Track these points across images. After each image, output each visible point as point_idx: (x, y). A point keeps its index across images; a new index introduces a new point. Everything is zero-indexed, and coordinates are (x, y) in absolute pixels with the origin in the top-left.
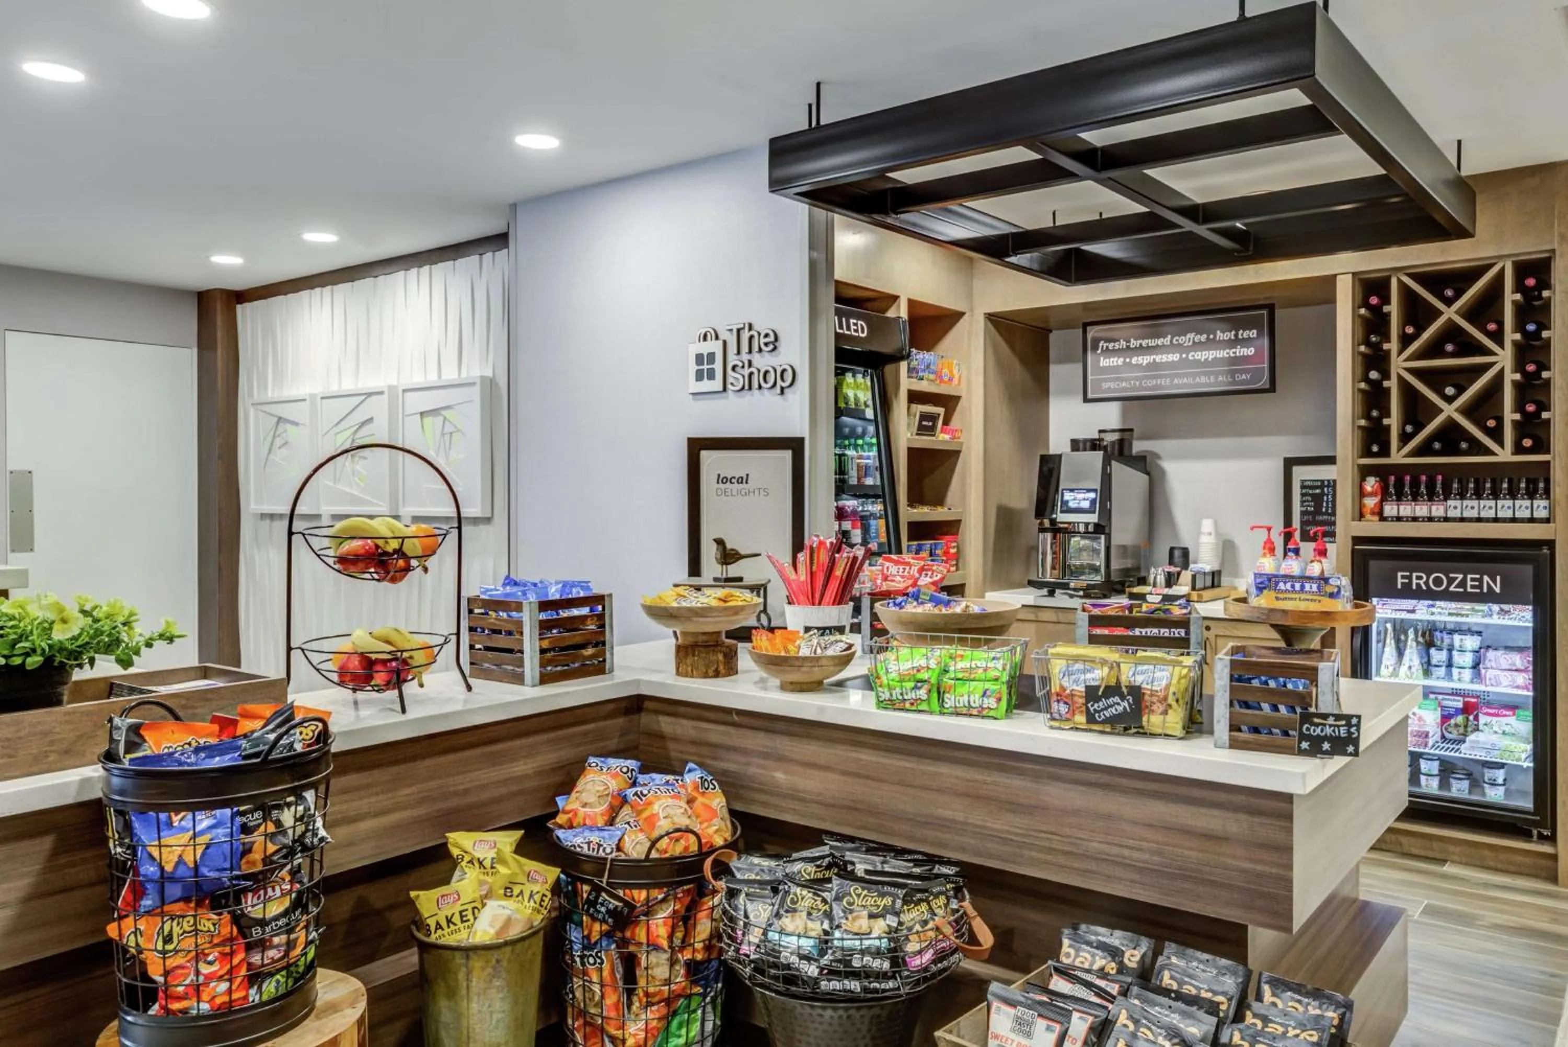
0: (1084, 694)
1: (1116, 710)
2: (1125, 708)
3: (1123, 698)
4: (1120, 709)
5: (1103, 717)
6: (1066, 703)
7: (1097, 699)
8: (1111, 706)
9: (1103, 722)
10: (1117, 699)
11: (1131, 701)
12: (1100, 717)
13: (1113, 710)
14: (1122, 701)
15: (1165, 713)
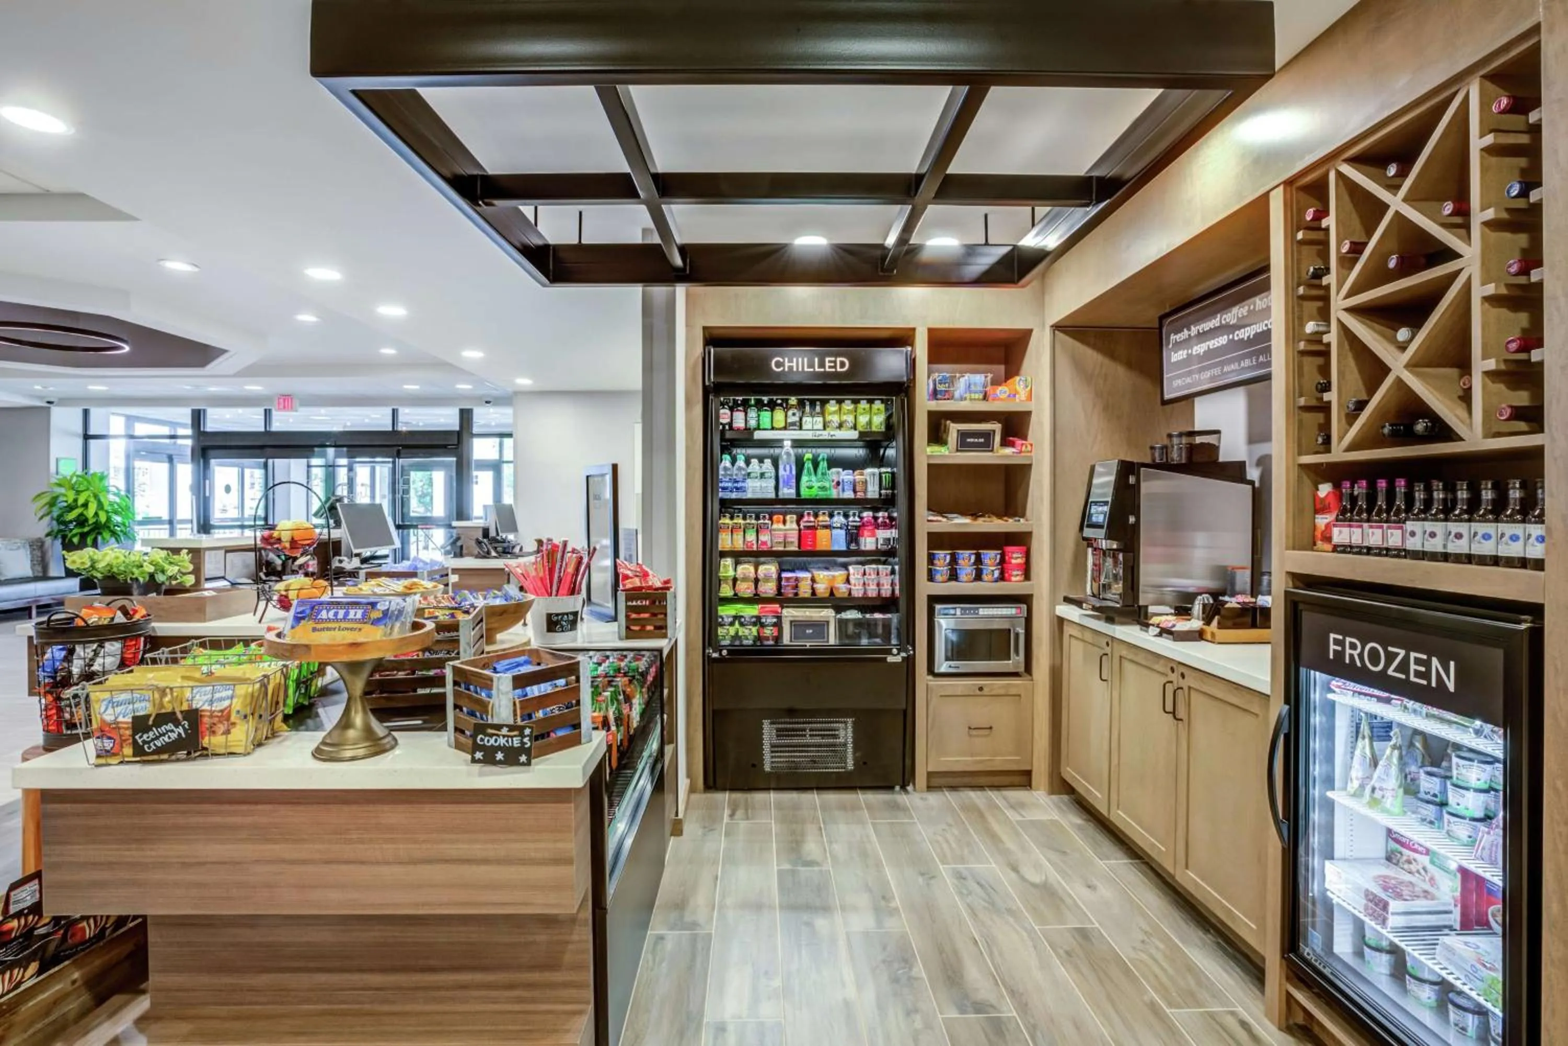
0: (130, 725)
1: (169, 737)
2: (179, 734)
3: (177, 723)
4: (174, 736)
5: (154, 747)
6: (110, 738)
7: (147, 729)
8: (164, 735)
9: (154, 753)
10: (170, 726)
11: (186, 726)
12: (149, 748)
13: (166, 739)
14: (177, 727)
15: (227, 732)
